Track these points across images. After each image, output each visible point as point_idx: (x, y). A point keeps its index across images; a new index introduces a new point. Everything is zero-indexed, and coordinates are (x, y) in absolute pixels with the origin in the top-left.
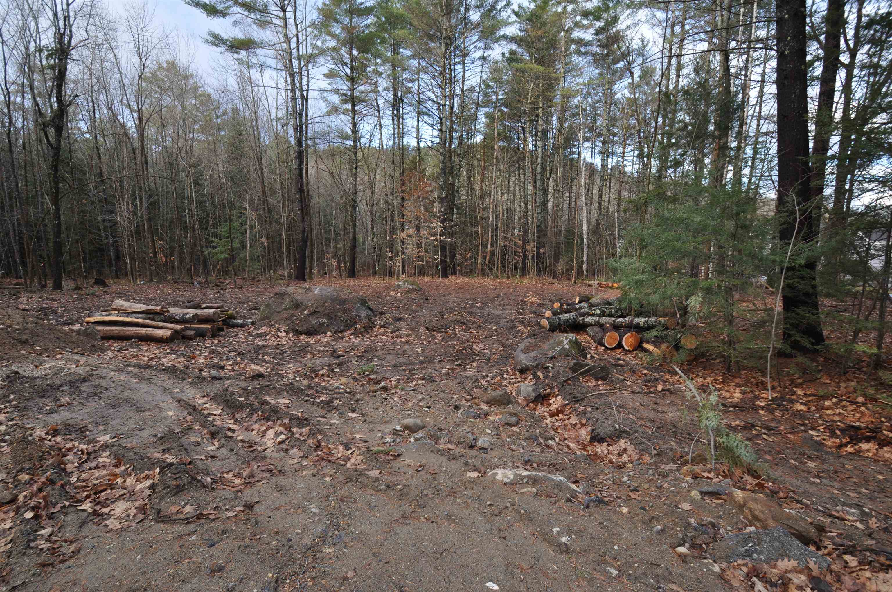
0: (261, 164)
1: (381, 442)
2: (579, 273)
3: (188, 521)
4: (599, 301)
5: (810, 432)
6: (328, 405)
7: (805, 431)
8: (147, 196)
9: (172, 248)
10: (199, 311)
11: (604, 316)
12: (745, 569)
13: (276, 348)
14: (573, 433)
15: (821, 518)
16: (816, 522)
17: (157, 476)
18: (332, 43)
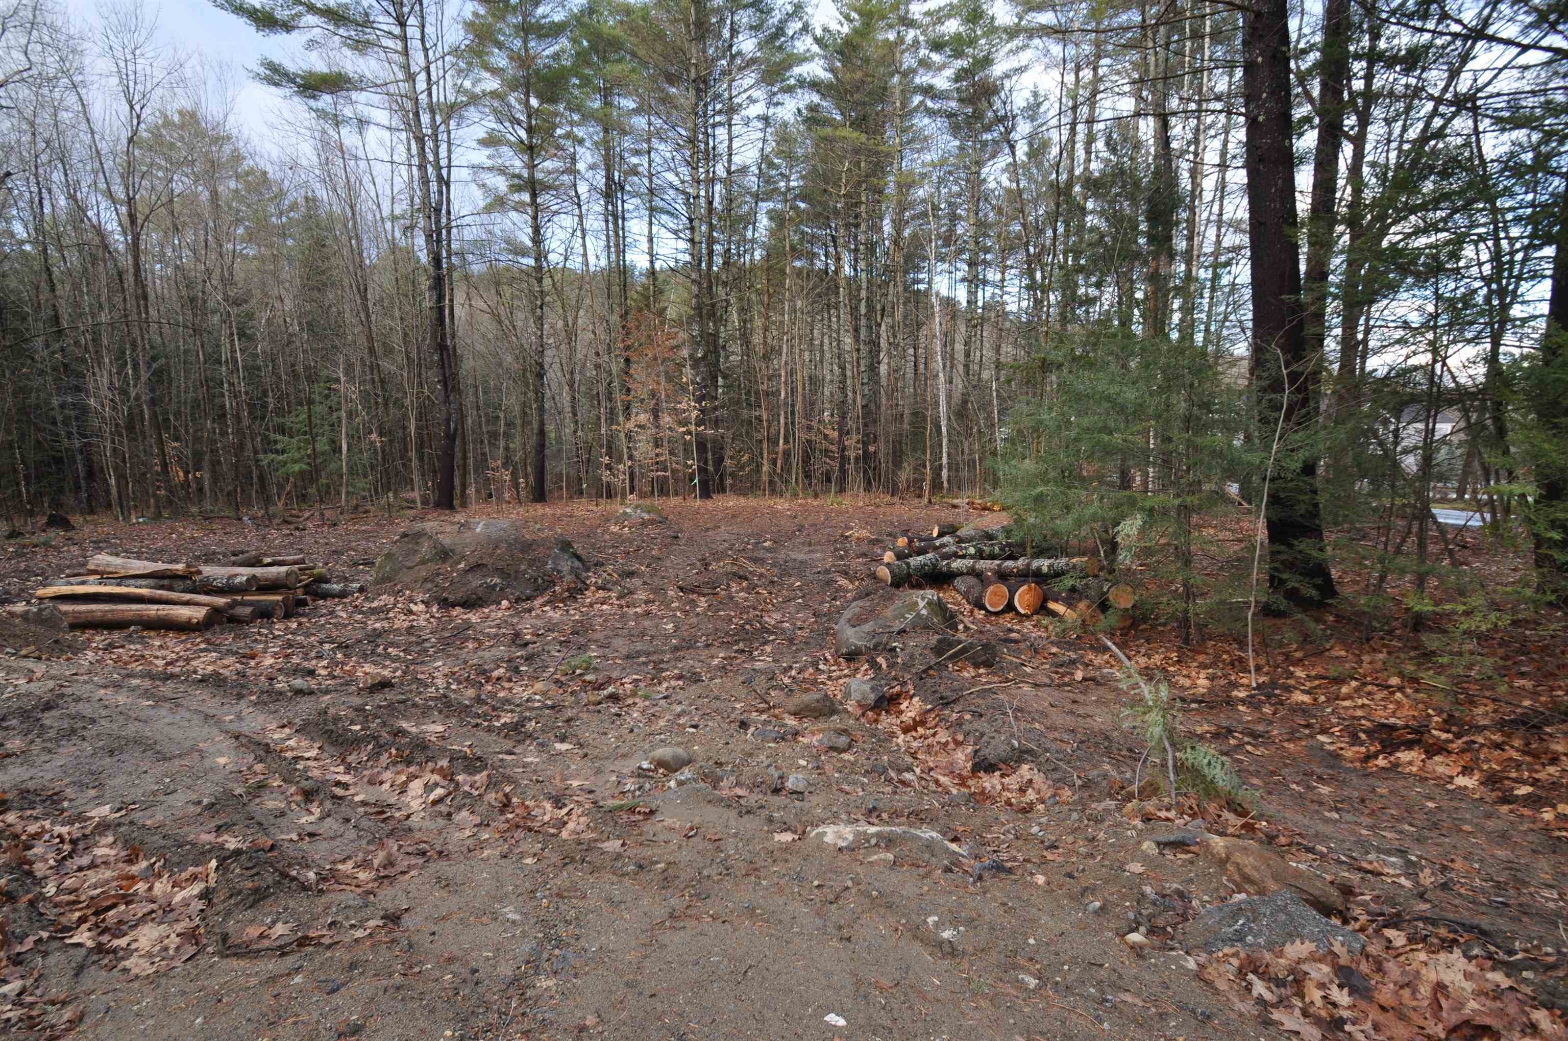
0: (364, 298)
1: (617, 791)
2: (936, 485)
3: (282, 951)
4: (972, 533)
5: (1319, 737)
6: (516, 730)
7: (1312, 736)
8: (147, 358)
9: (198, 456)
10: (258, 571)
11: (982, 558)
12: (1235, 962)
13: (409, 634)
14: (943, 759)
15: (1346, 874)
16: (1338, 881)
17: (212, 874)
18: (492, 84)
